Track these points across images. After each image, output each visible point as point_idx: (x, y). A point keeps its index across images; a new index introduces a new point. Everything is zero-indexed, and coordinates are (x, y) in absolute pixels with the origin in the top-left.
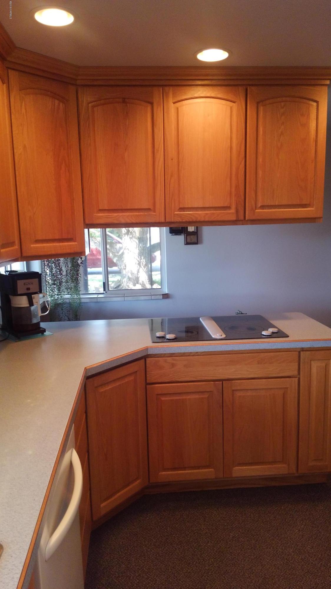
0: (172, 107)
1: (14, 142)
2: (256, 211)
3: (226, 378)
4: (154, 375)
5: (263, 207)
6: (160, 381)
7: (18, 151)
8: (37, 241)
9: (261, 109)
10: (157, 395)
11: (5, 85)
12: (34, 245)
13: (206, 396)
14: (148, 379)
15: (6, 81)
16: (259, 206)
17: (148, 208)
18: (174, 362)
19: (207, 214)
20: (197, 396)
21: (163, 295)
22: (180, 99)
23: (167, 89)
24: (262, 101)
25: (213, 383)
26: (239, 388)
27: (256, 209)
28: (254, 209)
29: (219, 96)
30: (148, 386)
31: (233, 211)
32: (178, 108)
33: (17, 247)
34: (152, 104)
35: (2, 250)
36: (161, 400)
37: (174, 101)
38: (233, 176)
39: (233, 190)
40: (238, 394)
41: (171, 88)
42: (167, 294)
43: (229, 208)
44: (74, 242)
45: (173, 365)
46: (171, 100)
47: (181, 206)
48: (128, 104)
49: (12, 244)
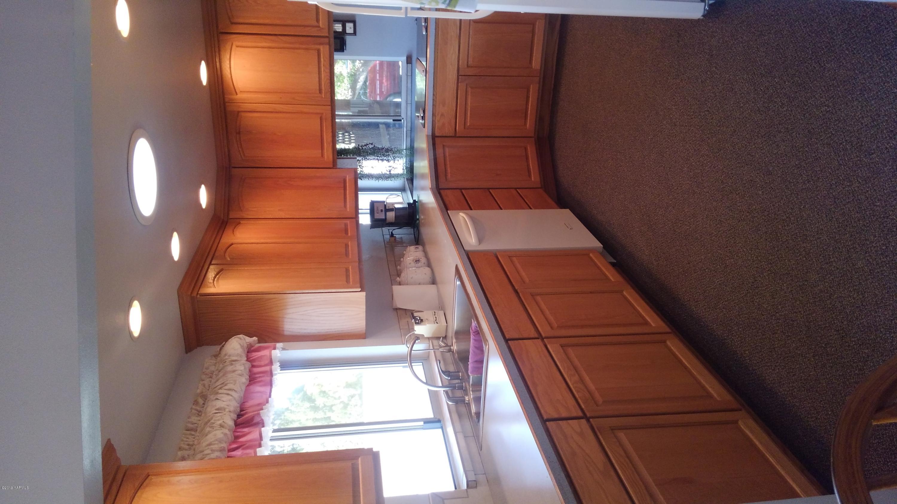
0: (240, 96)
1: (277, 217)
2: (321, 26)
3: (457, 72)
4: (448, 131)
5: (318, 20)
6: (454, 126)
7: (282, 215)
8: (345, 206)
9: (236, 20)
10: (464, 128)
11: (241, 222)
12: (348, 209)
13: (469, 89)
14: (451, 135)
15: (238, 220)
16: (317, 24)
17: (319, 119)
18: (440, 114)
19: (324, 70)
20: (469, 97)
21: (407, 64)
22: (234, 90)
23: (226, 100)
24: (229, 18)
25: (459, 84)
26: (466, 62)
27: (319, 27)
28: (319, 29)
29: (228, 57)
30: (457, 136)
31: (321, 48)
32: (241, 91)
33: (348, 221)
34: (239, 112)
35: (349, 235)
36: (469, 125)
37: (235, 94)
38: (292, 46)
39: (304, 46)
40: (470, 63)
41: (226, 96)
42: (407, 58)
43: (319, 51)
44: (346, 177)
45: (442, 115)
46: (235, 97)
47: (318, 92)
48: (241, 130)
49: (346, 225)
